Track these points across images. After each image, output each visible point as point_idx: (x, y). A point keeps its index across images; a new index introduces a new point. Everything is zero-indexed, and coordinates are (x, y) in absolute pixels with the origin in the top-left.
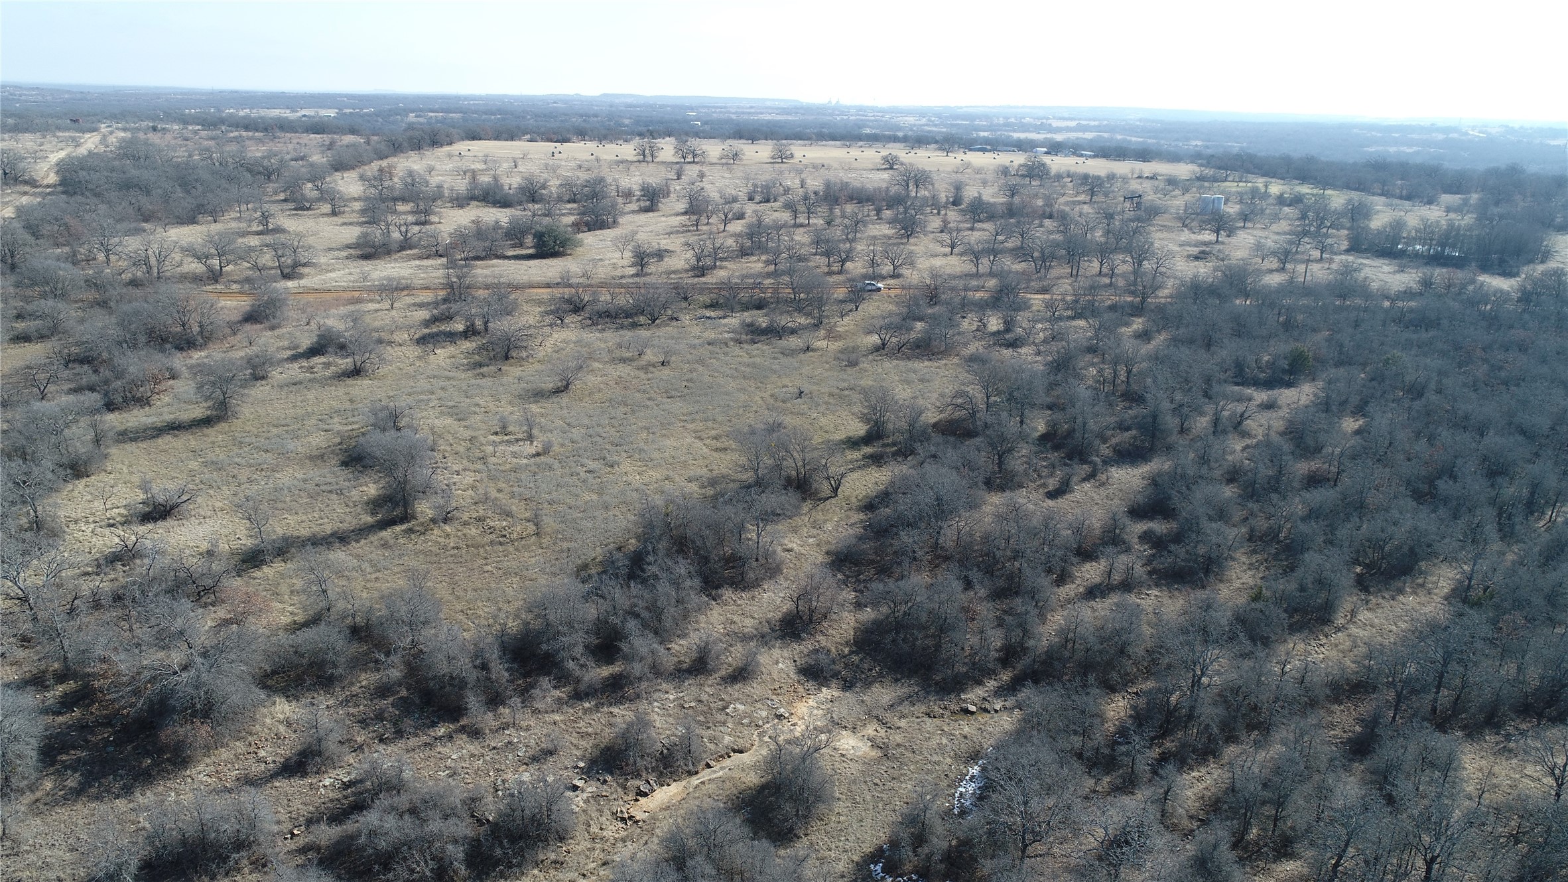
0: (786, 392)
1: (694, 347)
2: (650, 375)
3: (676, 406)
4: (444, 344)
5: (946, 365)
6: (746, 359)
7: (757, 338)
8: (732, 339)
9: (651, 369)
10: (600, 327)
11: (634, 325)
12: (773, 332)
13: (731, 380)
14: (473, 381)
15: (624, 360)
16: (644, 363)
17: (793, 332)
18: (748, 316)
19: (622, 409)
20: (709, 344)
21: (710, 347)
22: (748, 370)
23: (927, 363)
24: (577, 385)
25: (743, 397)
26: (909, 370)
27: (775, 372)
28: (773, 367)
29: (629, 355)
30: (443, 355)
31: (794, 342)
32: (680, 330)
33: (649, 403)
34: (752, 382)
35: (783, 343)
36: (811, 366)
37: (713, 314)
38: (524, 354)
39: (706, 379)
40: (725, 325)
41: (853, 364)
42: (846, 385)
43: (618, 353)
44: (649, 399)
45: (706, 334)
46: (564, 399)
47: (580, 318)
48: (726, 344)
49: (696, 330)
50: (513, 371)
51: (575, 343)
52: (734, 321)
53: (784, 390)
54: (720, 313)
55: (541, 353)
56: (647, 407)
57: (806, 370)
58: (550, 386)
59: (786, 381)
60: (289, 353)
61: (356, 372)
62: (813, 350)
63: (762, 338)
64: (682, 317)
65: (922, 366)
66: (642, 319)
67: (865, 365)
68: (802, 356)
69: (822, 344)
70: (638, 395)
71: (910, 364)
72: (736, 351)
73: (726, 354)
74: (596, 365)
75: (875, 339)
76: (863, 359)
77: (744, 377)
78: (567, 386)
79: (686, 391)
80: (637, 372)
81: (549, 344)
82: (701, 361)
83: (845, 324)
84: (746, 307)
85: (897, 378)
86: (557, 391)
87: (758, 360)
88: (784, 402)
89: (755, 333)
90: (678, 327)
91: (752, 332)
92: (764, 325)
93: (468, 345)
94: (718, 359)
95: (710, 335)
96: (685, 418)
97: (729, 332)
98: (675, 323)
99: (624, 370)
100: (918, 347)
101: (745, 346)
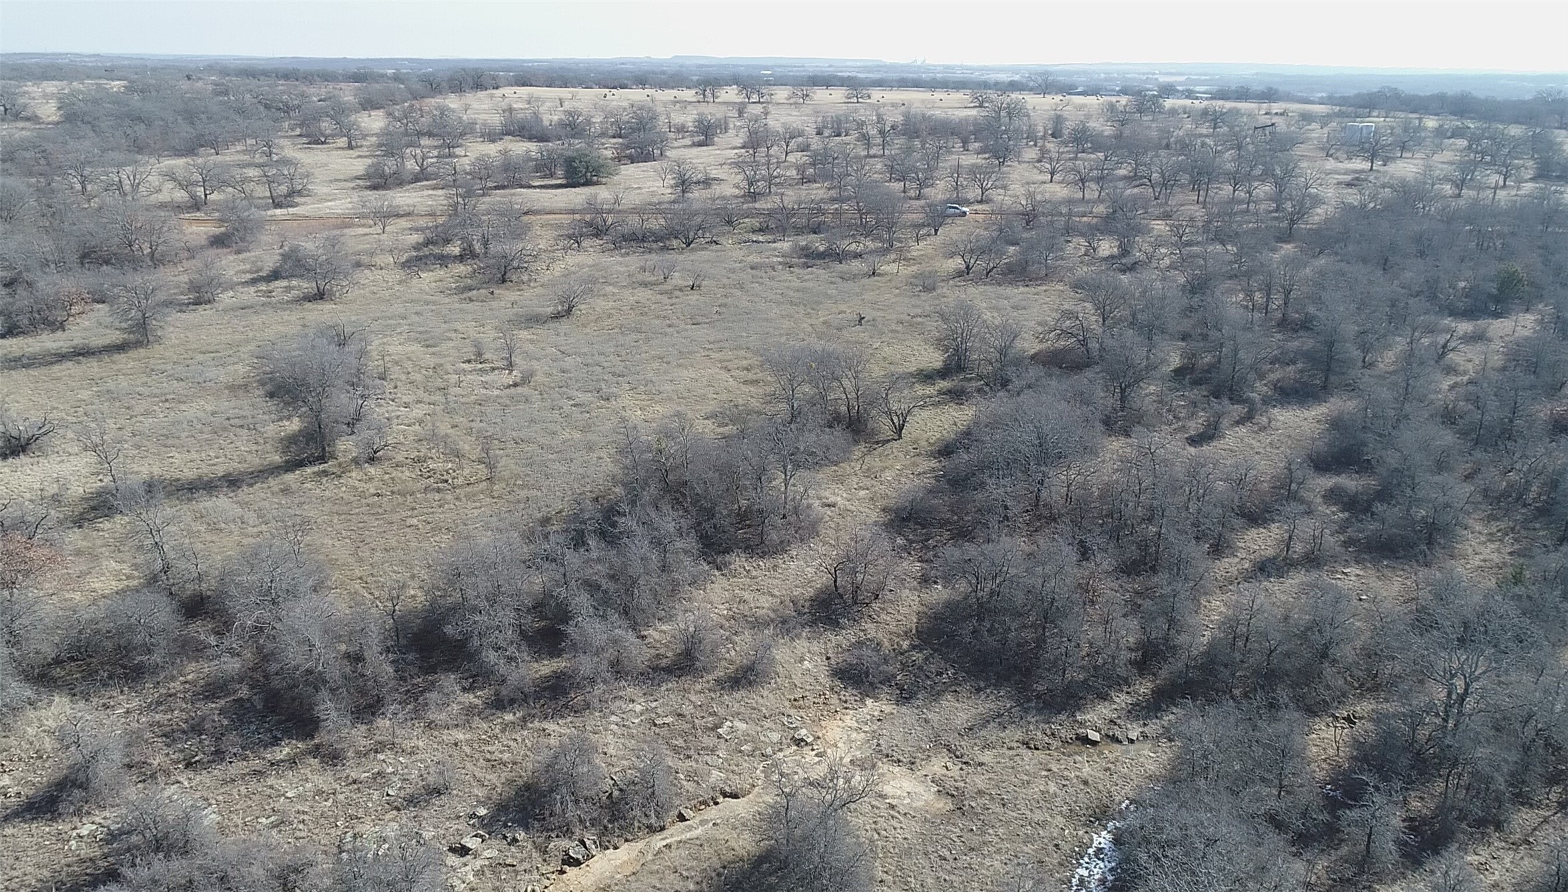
0: (842, 319)
1: (733, 271)
2: (674, 300)
3: (702, 332)
4: (432, 267)
5: (1046, 291)
6: (797, 284)
7: (811, 262)
8: (780, 263)
9: (677, 293)
10: (623, 251)
11: (666, 249)
12: (834, 255)
13: (774, 306)
14: (457, 306)
15: (645, 284)
16: (670, 288)
17: (858, 256)
18: (803, 241)
19: (634, 336)
20: (752, 268)
21: (753, 272)
22: (797, 295)
23: (1022, 289)
24: (582, 308)
25: (787, 324)
26: (1000, 297)
27: (830, 297)
28: (829, 292)
29: (652, 279)
30: (428, 279)
31: (856, 266)
32: (719, 254)
33: (669, 330)
34: (801, 308)
35: (843, 267)
36: (877, 292)
37: (761, 238)
38: (525, 278)
39: (744, 303)
40: (775, 249)
41: (929, 289)
42: (919, 311)
43: (640, 277)
44: (669, 326)
45: (750, 258)
46: (564, 325)
47: (601, 242)
48: (773, 269)
49: (738, 254)
50: (506, 295)
51: (589, 266)
52: (785, 245)
53: (840, 316)
54: (771, 237)
55: (545, 277)
56: (666, 334)
57: (868, 296)
58: (550, 310)
59: (842, 307)
60: (249, 276)
61: (320, 296)
62: (879, 275)
63: (818, 262)
64: (722, 240)
65: (1018, 292)
66: (675, 243)
67: (945, 290)
68: (866, 281)
69: (893, 268)
70: (657, 322)
71: (1000, 290)
72: (785, 275)
73: (771, 278)
74: (609, 289)
75: (957, 263)
76: (942, 284)
77: (792, 303)
78: (569, 311)
79: (716, 317)
80: (659, 297)
81: (558, 268)
82: (741, 286)
83: (918, 249)
84: (799, 231)
85: (985, 305)
86: (557, 316)
87: (810, 284)
88: (839, 329)
89: (810, 257)
90: (717, 251)
91: (806, 256)
92: (822, 249)
93: (462, 269)
94: (761, 284)
95: (755, 259)
96: (711, 346)
97: (778, 256)
98: (714, 247)
99: (643, 295)
100: (1011, 272)
101: (796, 270)
